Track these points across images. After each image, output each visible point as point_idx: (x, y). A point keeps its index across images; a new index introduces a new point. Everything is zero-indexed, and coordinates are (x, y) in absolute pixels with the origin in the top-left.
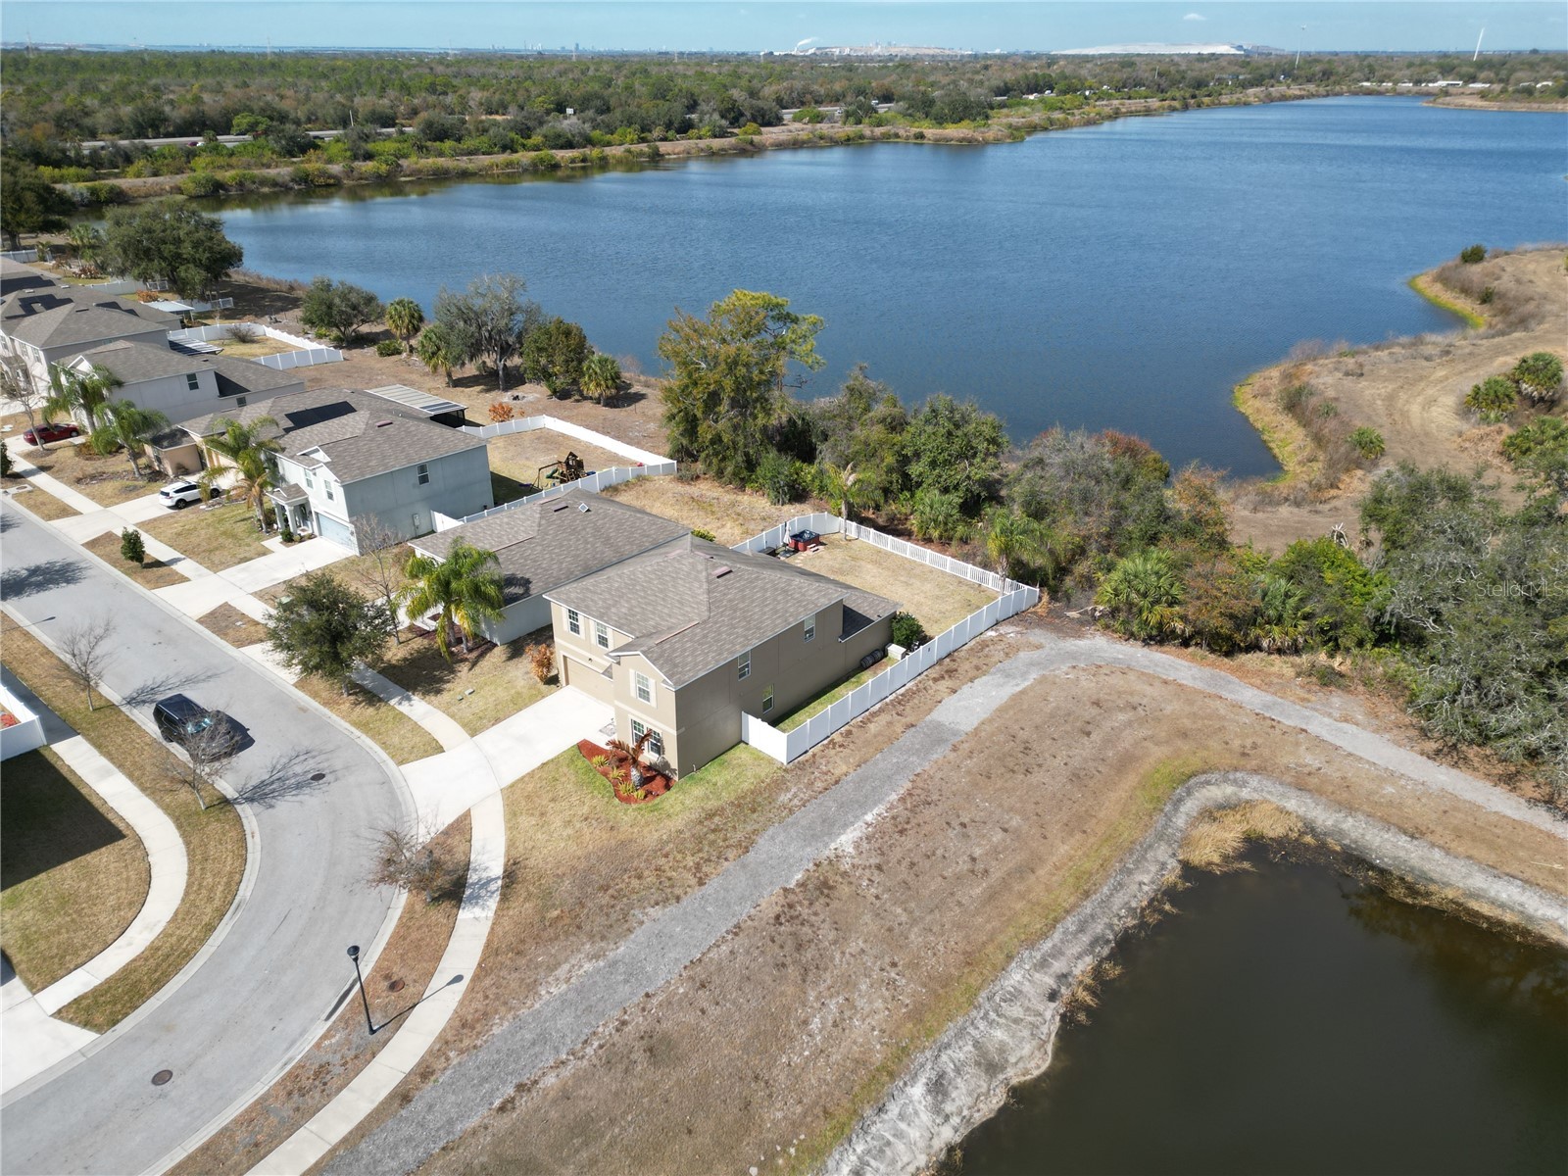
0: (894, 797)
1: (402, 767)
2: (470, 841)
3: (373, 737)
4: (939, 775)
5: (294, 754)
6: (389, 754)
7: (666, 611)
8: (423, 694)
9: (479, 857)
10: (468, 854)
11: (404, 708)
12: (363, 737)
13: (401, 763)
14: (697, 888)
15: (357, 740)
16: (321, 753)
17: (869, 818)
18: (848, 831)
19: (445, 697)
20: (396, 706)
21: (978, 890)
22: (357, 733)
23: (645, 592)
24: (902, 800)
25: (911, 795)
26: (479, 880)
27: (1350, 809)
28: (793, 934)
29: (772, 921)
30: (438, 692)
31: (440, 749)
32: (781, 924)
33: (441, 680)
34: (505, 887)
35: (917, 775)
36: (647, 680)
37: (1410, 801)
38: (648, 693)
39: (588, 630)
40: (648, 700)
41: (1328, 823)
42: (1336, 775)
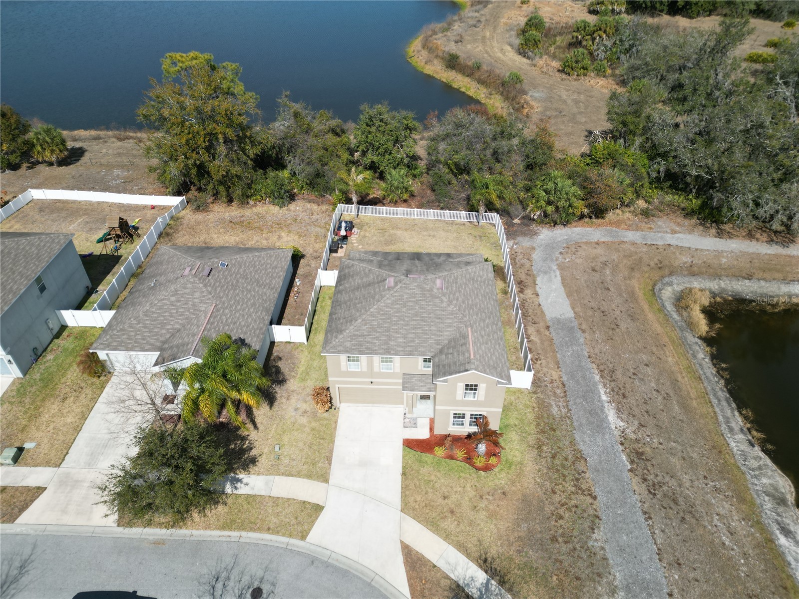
0: (597, 378)
1: (308, 539)
2: (435, 566)
3: (252, 530)
4: (597, 351)
5: (208, 587)
6: (283, 535)
7: (433, 328)
8: (244, 469)
9: (456, 573)
10: (447, 577)
11: (242, 490)
12: (244, 534)
13: (303, 537)
14: (595, 502)
15: (242, 540)
16: (229, 571)
17: (604, 398)
18: (607, 412)
19: (263, 462)
20: (236, 492)
21: (676, 407)
22: (235, 534)
23: (404, 320)
24: (602, 376)
25: (601, 371)
26: (481, 592)
27: (719, 277)
28: (665, 496)
29: (651, 496)
30: (254, 461)
31: (318, 509)
32: (655, 494)
33: (242, 451)
34: (502, 583)
35: (589, 357)
36: (476, 386)
37: (735, 263)
38: (475, 393)
39: (370, 364)
40: (474, 397)
41: (717, 287)
42: (700, 262)
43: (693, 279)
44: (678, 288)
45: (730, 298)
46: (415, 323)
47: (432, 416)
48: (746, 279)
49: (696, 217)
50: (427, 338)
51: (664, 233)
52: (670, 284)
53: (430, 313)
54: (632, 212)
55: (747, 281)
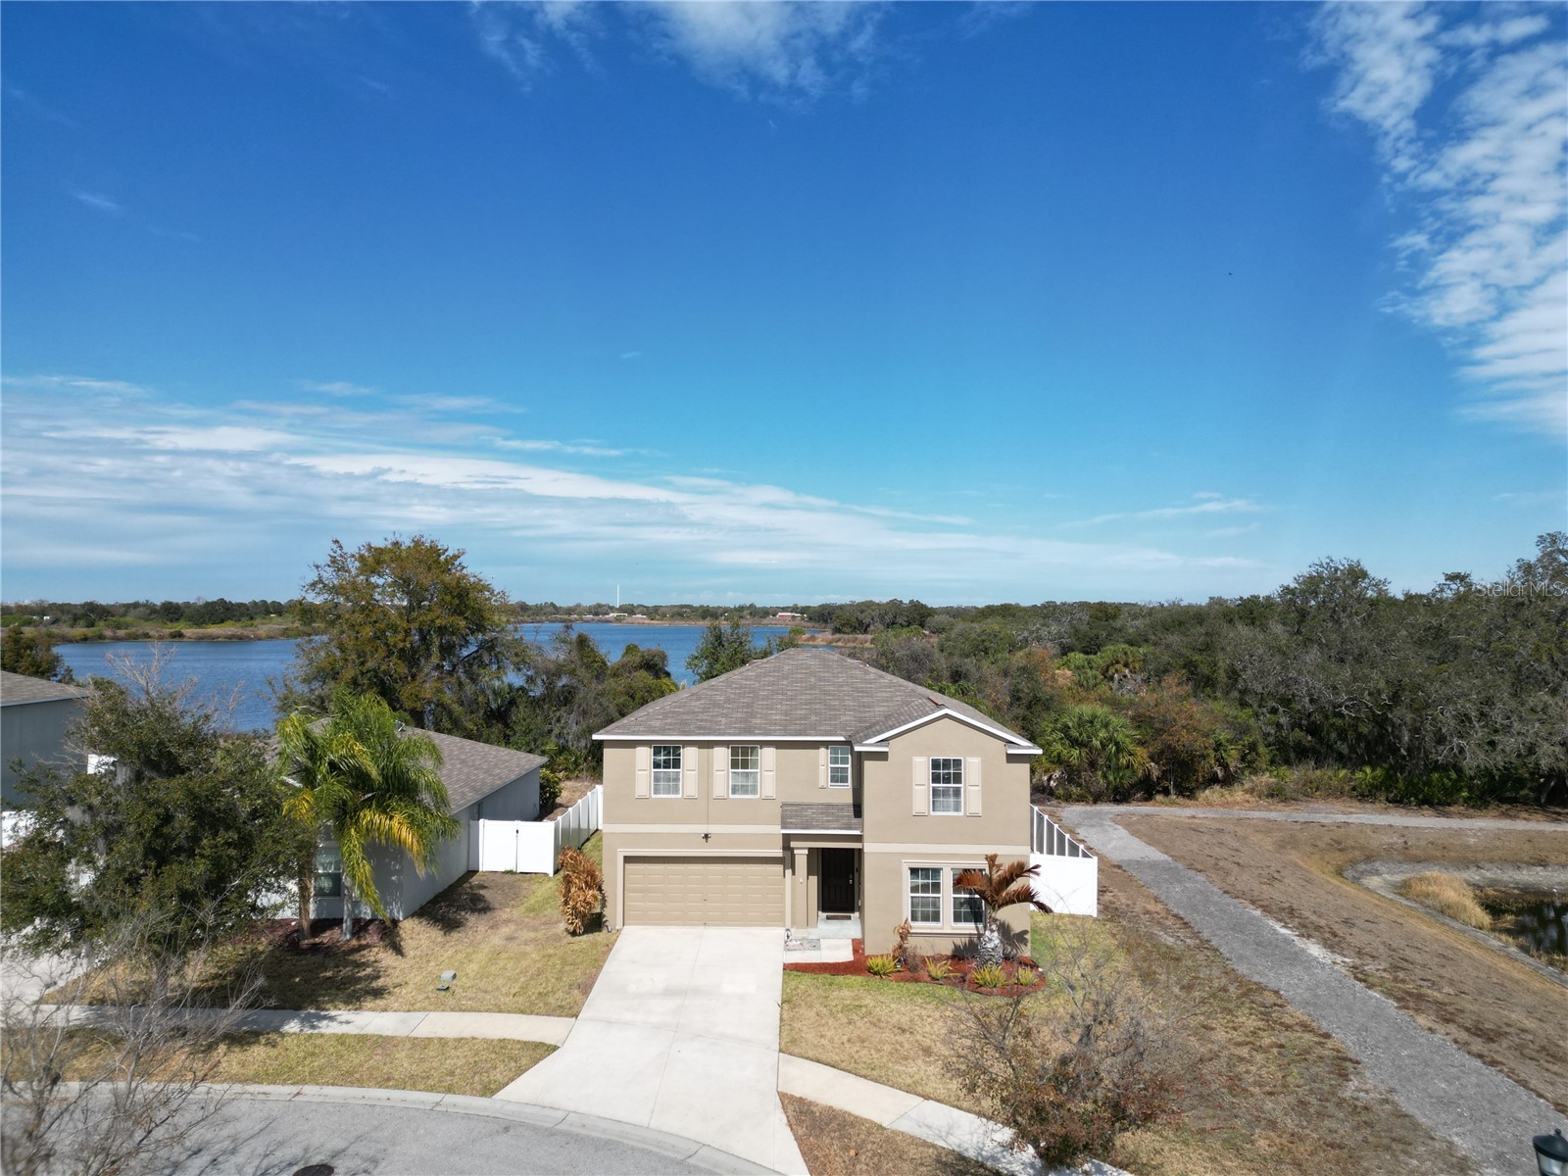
0: (1257, 913)
7: (850, 703)
8: (348, 1004)
14: (1330, 1041)
16: (241, 1140)
17: (1284, 931)
18: (1302, 946)
19: (402, 994)
23: (784, 694)
24: (1267, 912)
25: (1262, 907)
30: (377, 992)
31: (544, 1047)
35: (1226, 893)
36: (957, 763)
37: (1498, 843)
38: (957, 792)
39: (706, 774)
40: (957, 808)
41: (1477, 878)
42: (1423, 843)
43: (1418, 867)
44: (1398, 878)
45: (1516, 891)
46: (808, 697)
47: (858, 936)
48: (1533, 865)
49: (1383, 798)
50: (836, 715)
51: (1327, 813)
52: (1377, 873)
53: (842, 686)
54: (1251, 791)
55: (1539, 869)
